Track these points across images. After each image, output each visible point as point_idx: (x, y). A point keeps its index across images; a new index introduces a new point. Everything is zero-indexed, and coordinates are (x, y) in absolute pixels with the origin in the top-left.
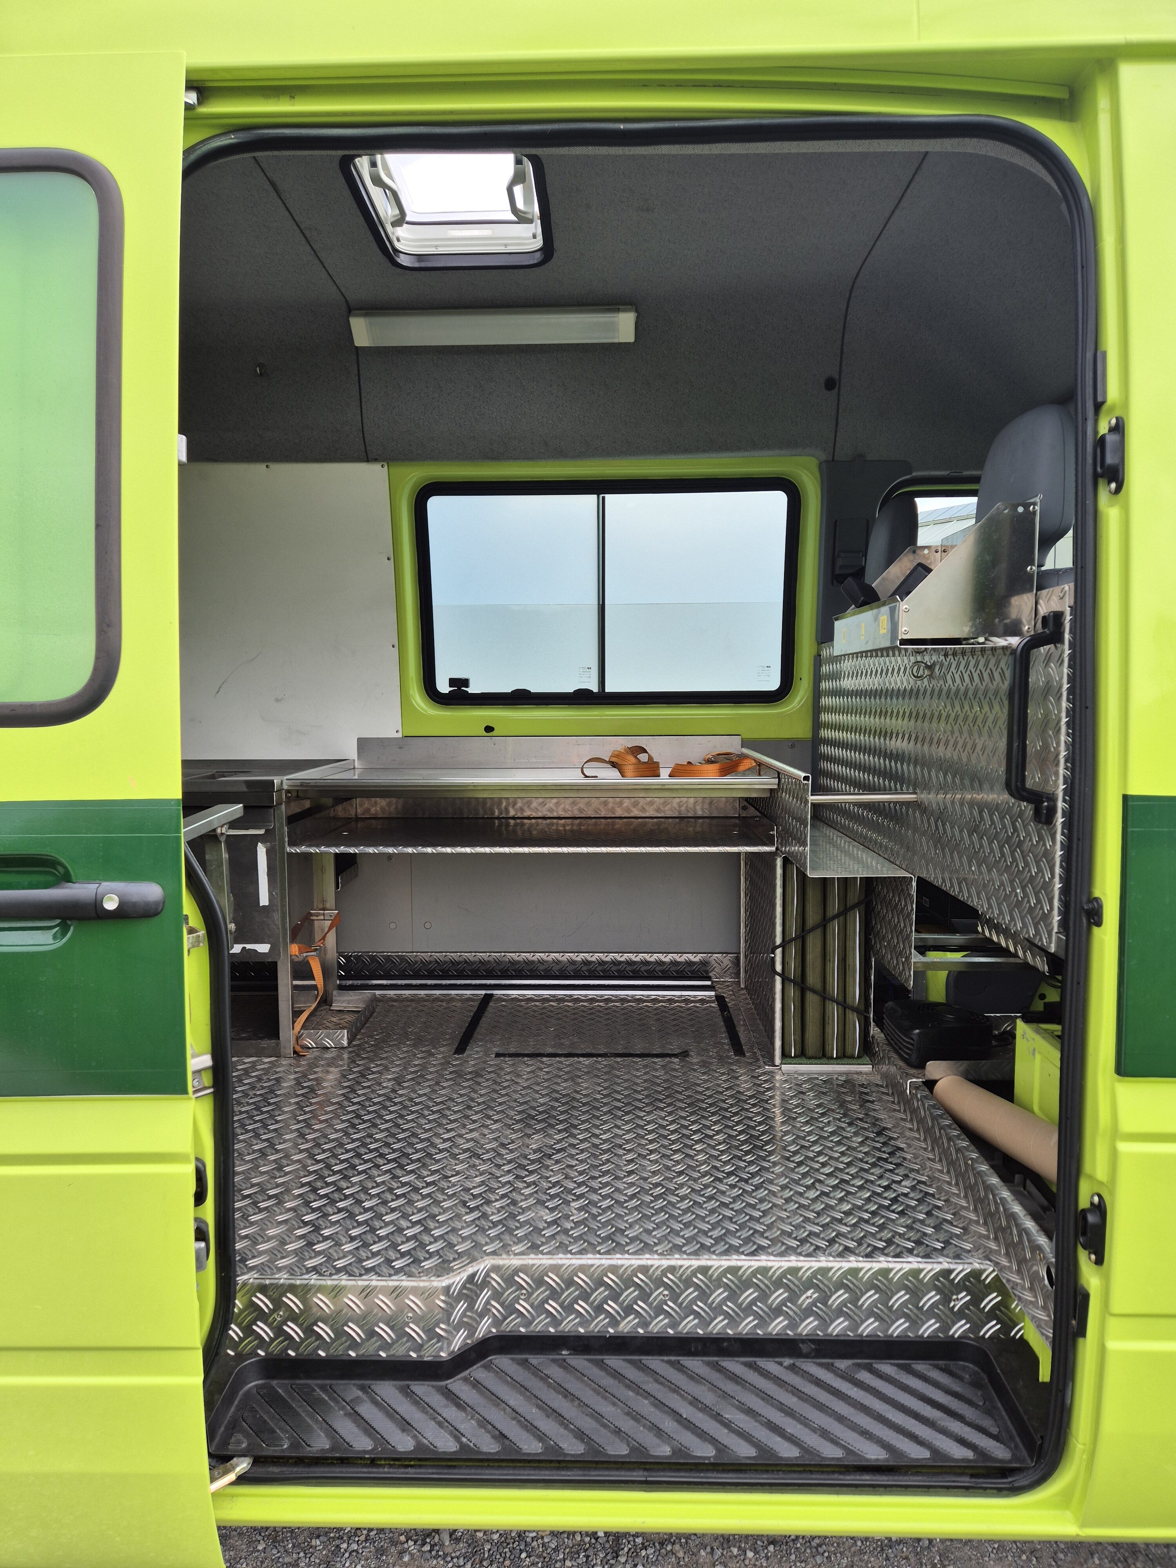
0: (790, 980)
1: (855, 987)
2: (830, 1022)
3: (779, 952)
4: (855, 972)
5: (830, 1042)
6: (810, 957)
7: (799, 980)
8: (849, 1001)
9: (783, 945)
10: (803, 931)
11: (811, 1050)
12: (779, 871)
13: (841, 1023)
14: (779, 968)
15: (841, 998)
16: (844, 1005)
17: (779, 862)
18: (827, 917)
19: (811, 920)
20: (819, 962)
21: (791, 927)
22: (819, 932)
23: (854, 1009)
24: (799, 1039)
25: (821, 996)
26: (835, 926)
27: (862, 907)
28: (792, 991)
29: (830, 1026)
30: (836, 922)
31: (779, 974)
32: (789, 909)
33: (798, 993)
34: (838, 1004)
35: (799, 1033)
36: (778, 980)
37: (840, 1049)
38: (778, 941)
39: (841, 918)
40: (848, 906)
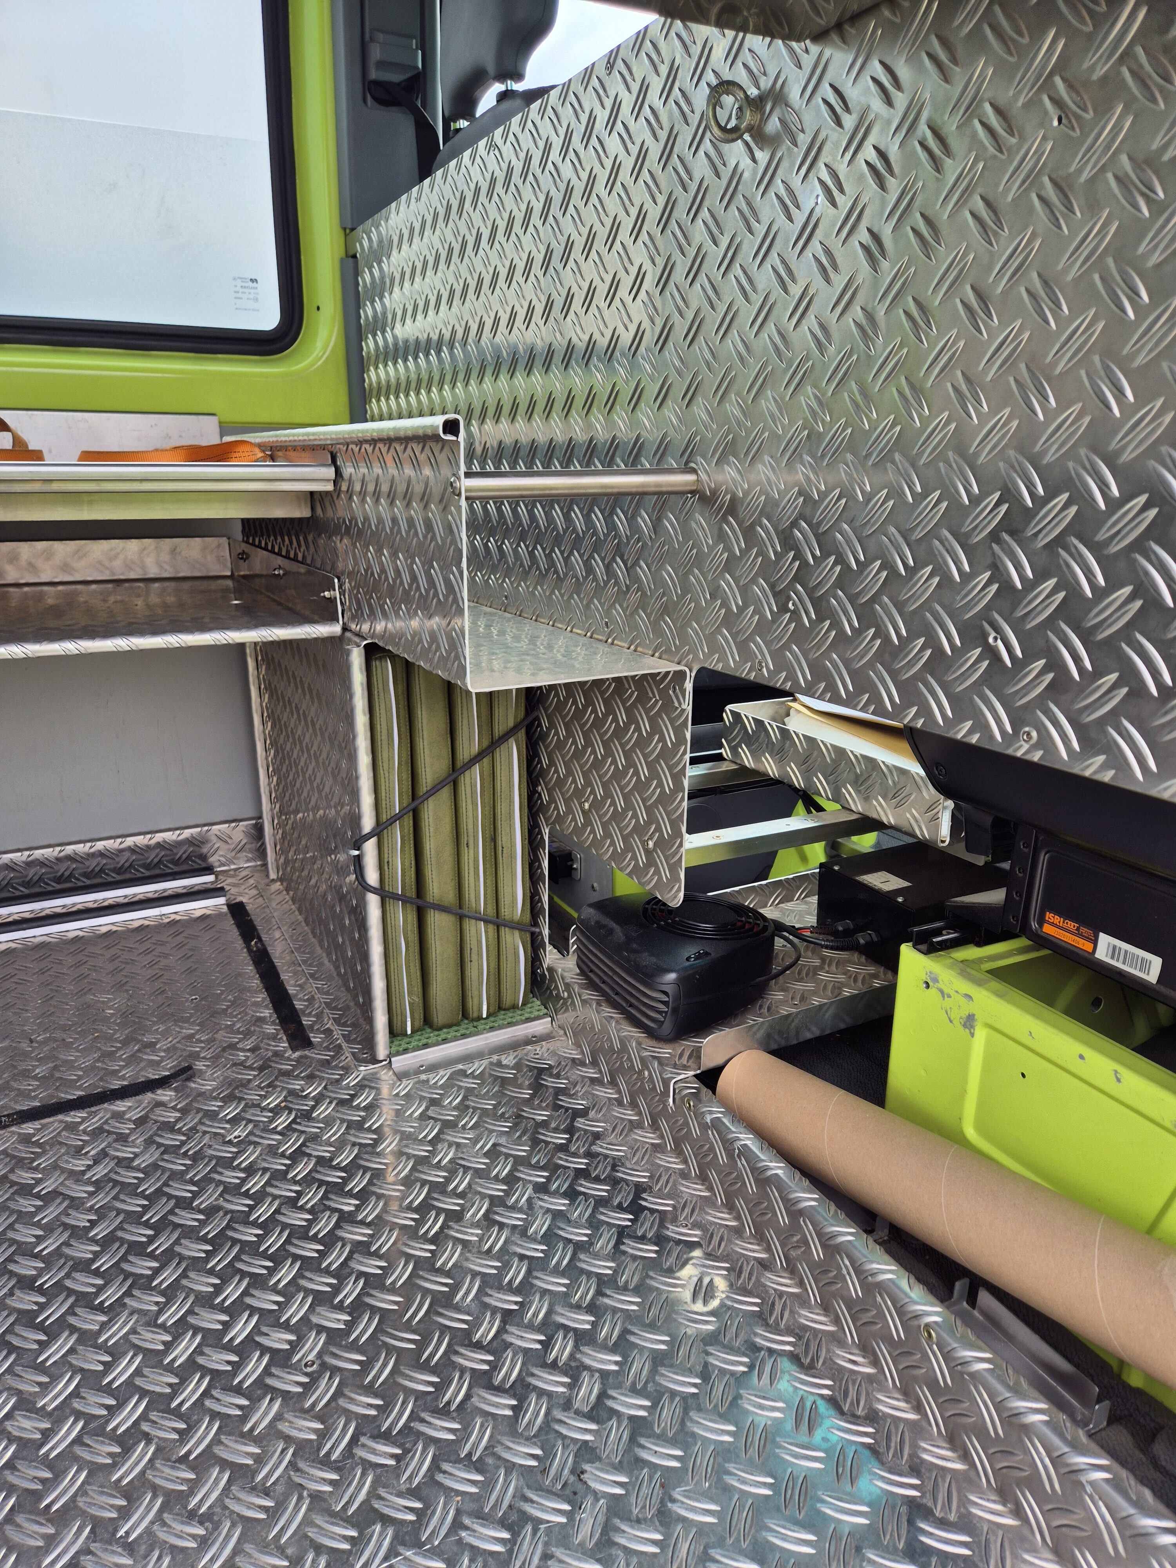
0: (395, 897)
1: (513, 886)
2: (474, 957)
3: (370, 846)
4: (513, 857)
5: (475, 993)
6: (430, 846)
7: (412, 893)
8: (505, 912)
9: (379, 831)
10: (414, 797)
11: (440, 1015)
12: (358, 678)
13: (494, 954)
14: (372, 877)
15: (491, 911)
16: (497, 922)
17: (357, 658)
18: (459, 764)
19: (429, 774)
20: (448, 851)
21: (390, 791)
22: (445, 794)
23: (514, 926)
24: (418, 1000)
25: (456, 914)
26: (474, 777)
27: (522, 734)
28: (401, 916)
29: (475, 964)
30: (477, 769)
31: (374, 891)
32: (383, 754)
33: (412, 917)
34: (486, 922)
35: (418, 989)
36: (373, 902)
37: (492, 1000)
38: (368, 823)
39: (486, 761)
40: (496, 736)
